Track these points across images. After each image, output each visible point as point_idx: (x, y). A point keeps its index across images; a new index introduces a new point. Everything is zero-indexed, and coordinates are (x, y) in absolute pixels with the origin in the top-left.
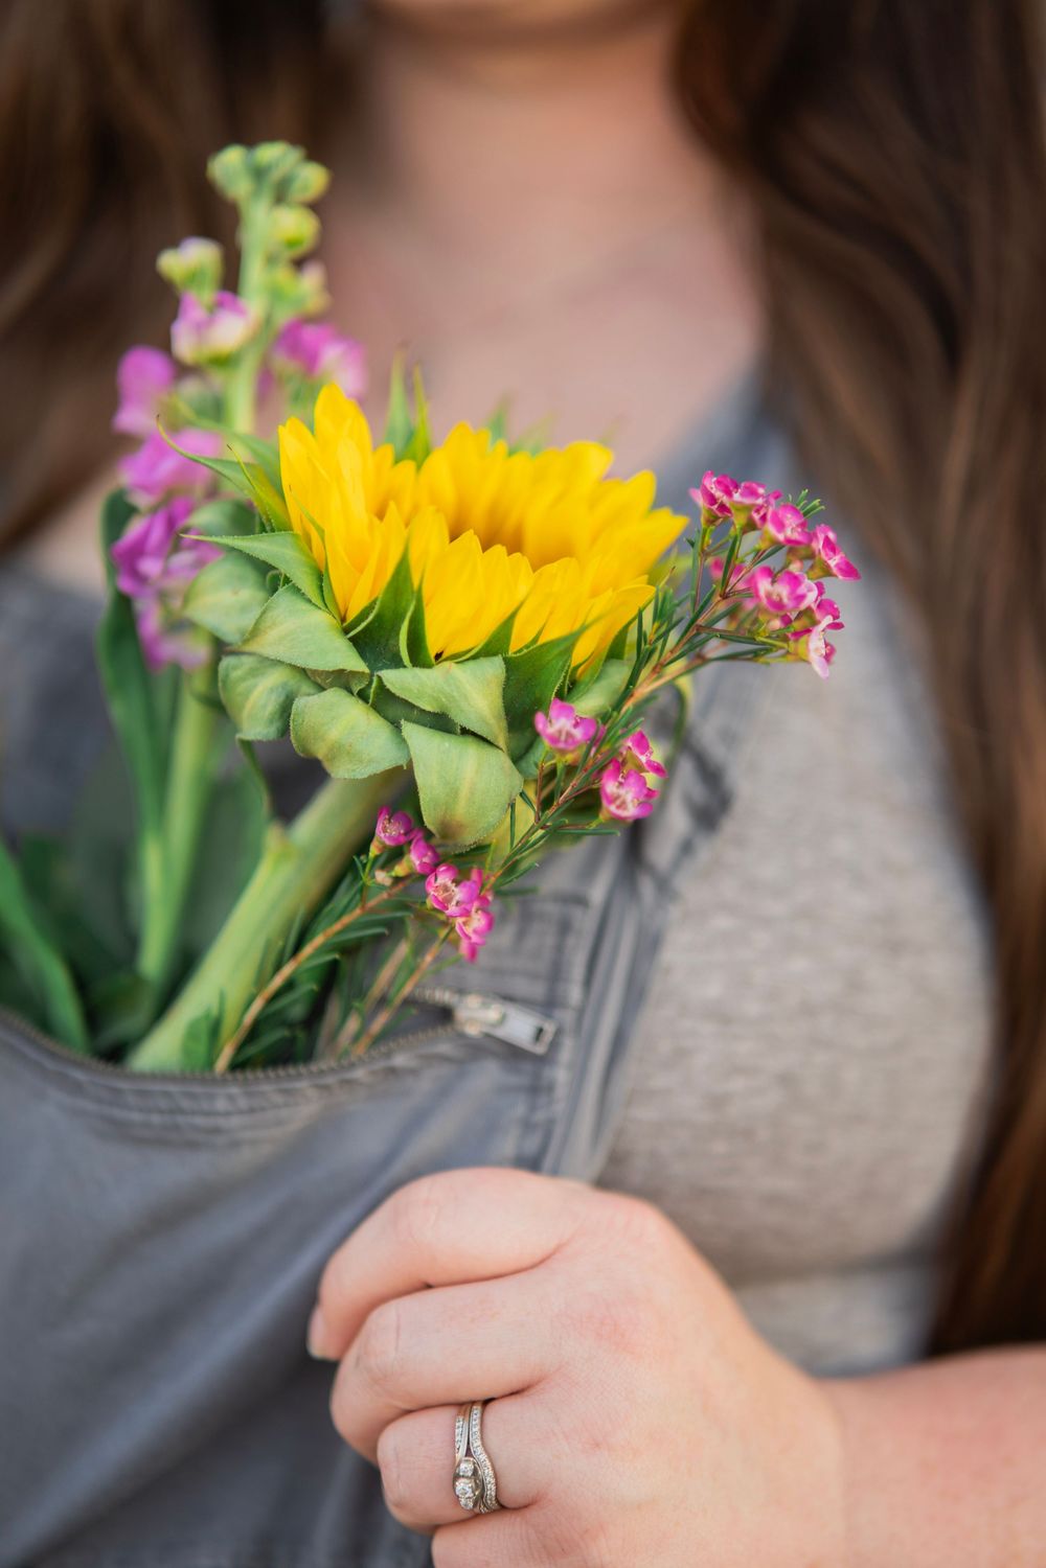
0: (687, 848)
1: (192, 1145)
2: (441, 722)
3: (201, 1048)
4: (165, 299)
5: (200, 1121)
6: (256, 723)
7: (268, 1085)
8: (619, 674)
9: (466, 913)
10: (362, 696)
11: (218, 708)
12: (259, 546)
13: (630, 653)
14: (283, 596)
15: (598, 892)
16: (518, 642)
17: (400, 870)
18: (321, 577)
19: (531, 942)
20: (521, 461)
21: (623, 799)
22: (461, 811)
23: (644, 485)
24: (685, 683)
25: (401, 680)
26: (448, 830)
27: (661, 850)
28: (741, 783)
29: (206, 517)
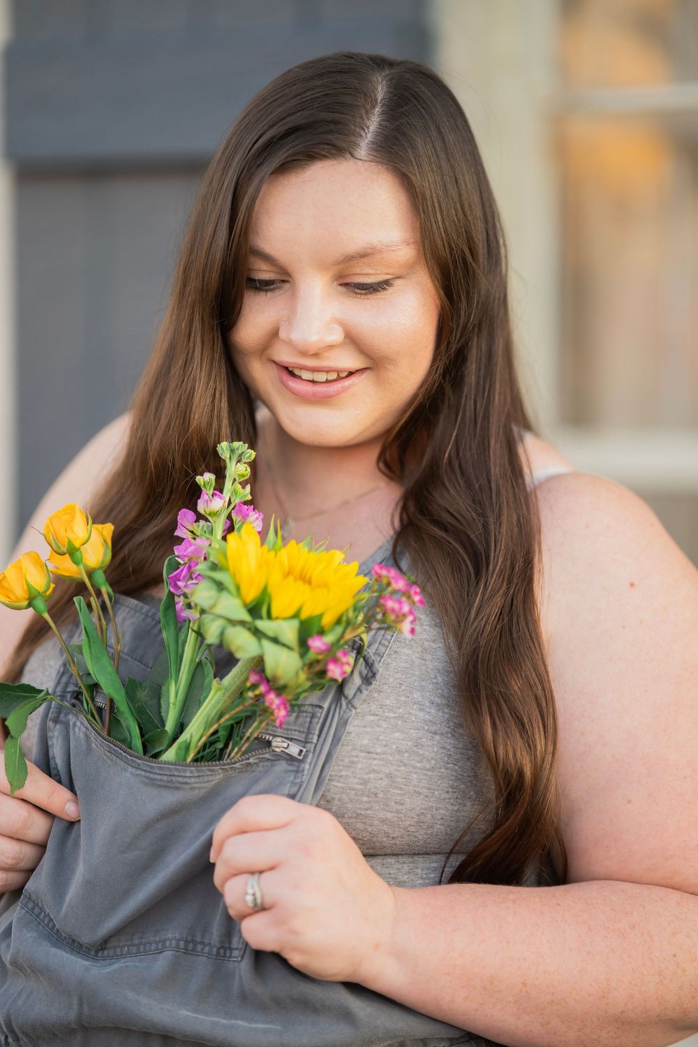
0: (359, 690)
1: (177, 788)
2: (275, 640)
3: (182, 753)
4: (196, 492)
5: (180, 779)
6: (212, 637)
7: (204, 767)
8: (339, 630)
9: (279, 708)
10: (249, 629)
11: (200, 635)
12: (218, 576)
13: (344, 624)
14: (225, 594)
15: (326, 706)
16: (304, 615)
17: (257, 692)
18: (238, 588)
19: (301, 720)
20: (312, 553)
21: (335, 672)
22: (280, 672)
23: (354, 566)
24: (364, 636)
25: (262, 624)
26: (275, 679)
27: (350, 691)
28: (379, 668)
29: (201, 567)
